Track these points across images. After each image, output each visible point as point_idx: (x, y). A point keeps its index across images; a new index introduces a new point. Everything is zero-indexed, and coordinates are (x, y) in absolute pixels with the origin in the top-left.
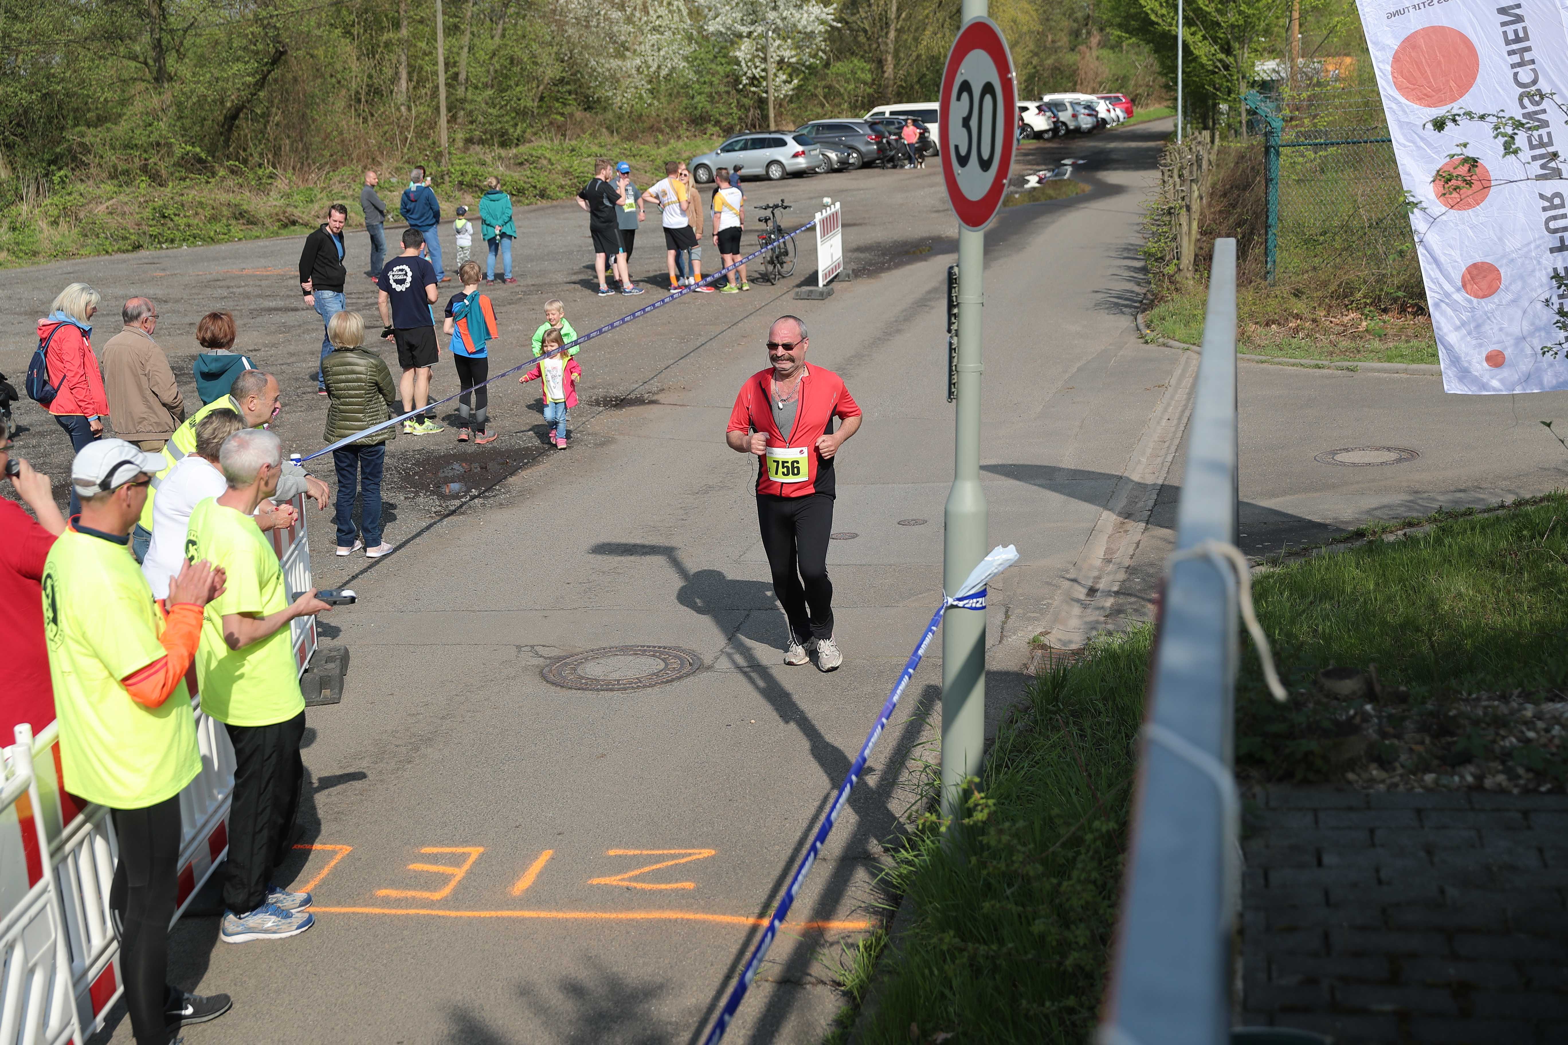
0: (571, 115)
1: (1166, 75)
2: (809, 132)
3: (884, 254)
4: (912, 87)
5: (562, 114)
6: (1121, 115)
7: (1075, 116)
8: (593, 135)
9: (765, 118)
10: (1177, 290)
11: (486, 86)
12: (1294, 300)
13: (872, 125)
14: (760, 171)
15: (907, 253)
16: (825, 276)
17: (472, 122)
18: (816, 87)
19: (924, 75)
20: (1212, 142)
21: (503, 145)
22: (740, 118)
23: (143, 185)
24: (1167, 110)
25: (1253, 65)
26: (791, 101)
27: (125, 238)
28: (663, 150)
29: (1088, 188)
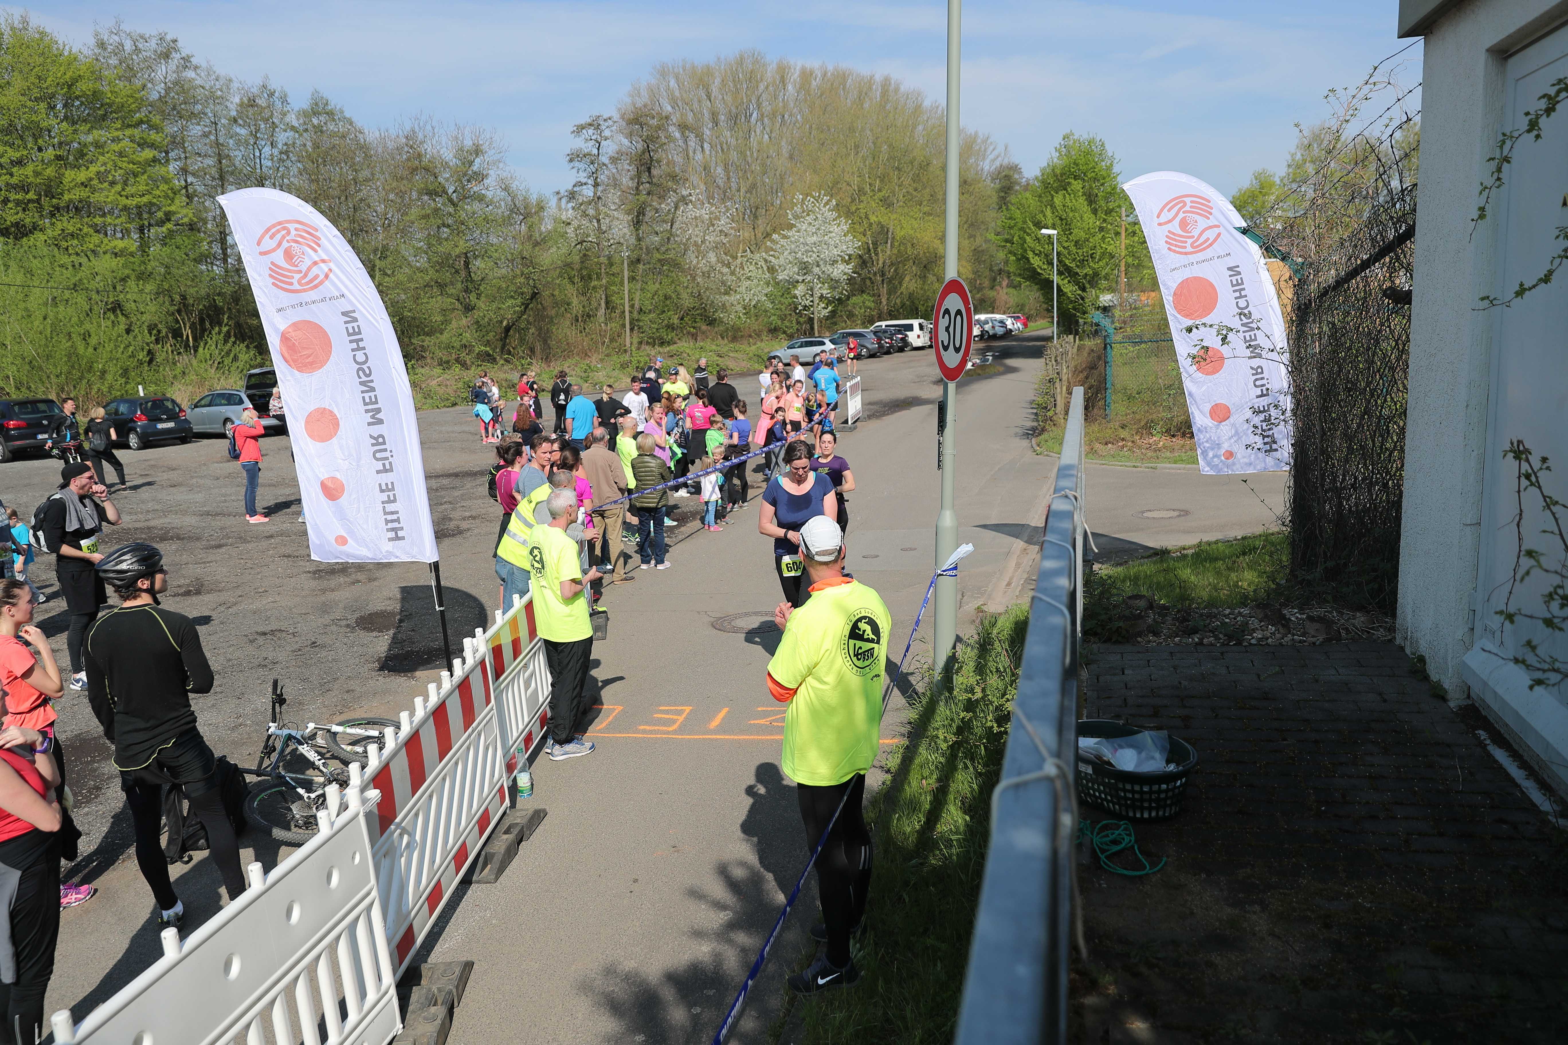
0: (700, 328)
1: (1047, 303)
2: (839, 338)
3: (885, 407)
4: (898, 311)
5: (694, 328)
6: (1021, 327)
7: (993, 327)
8: (713, 340)
9: (812, 328)
10: (1054, 425)
11: (650, 311)
12: (1122, 430)
13: (875, 333)
14: (810, 360)
15: (898, 406)
16: (852, 418)
17: (643, 333)
18: (841, 311)
19: (904, 304)
20: (1075, 341)
21: (662, 344)
22: (797, 329)
23: (457, 370)
24: (1048, 324)
25: (1098, 297)
26: (827, 320)
27: (448, 399)
28: (753, 348)
29: (1001, 369)
